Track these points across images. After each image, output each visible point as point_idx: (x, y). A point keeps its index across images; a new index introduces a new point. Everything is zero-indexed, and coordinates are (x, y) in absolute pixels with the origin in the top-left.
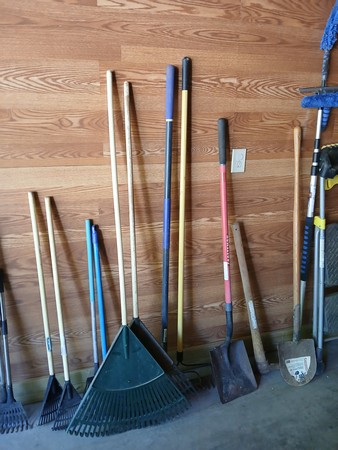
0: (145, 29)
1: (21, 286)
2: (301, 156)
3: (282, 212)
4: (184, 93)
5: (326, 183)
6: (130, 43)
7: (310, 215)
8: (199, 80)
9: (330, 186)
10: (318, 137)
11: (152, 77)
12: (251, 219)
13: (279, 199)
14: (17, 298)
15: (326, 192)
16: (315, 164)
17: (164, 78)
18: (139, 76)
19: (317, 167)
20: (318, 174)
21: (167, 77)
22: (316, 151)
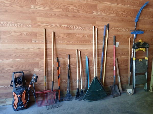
0: (101, 18)
1: (72, 69)
2: (130, 44)
3: (126, 56)
4: (108, 31)
5: (135, 50)
6: (98, 21)
7: (132, 57)
8: (110, 28)
9: (136, 51)
10: (134, 40)
11: (101, 27)
12: (119, 58)
13: (125, 54)
14: (71, 72)
15: (136, 52)
16: (133, 46)
17: (104, 28)
18: (99, 27)
19: (134, 47)
20: (134, 48)
21: (104, 27)
22: (134, 43)
